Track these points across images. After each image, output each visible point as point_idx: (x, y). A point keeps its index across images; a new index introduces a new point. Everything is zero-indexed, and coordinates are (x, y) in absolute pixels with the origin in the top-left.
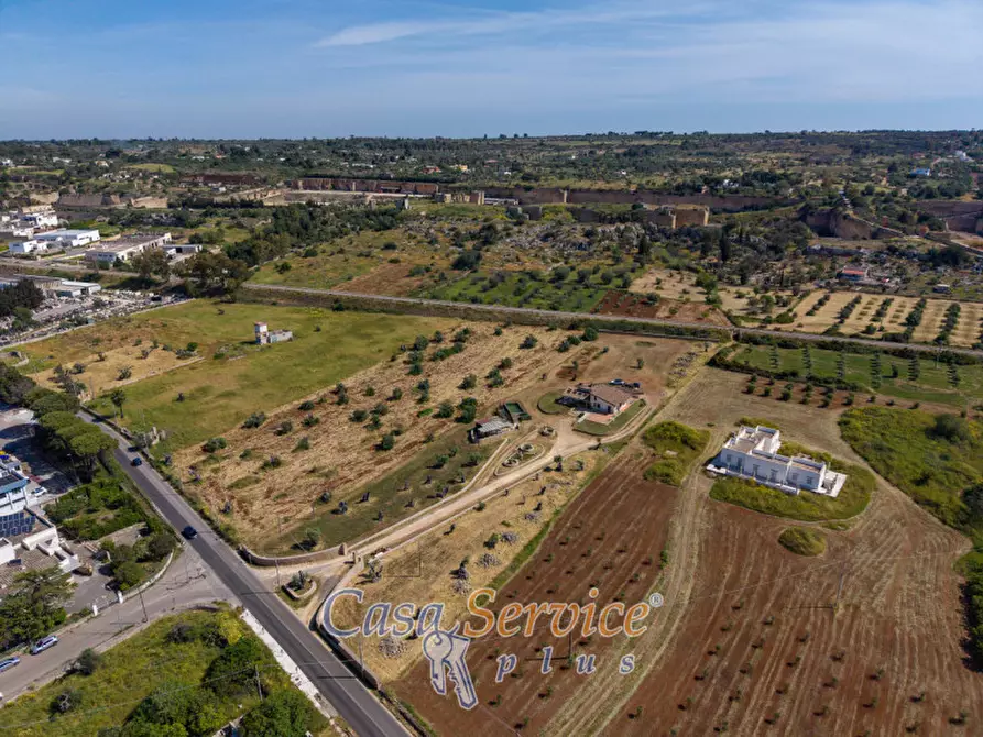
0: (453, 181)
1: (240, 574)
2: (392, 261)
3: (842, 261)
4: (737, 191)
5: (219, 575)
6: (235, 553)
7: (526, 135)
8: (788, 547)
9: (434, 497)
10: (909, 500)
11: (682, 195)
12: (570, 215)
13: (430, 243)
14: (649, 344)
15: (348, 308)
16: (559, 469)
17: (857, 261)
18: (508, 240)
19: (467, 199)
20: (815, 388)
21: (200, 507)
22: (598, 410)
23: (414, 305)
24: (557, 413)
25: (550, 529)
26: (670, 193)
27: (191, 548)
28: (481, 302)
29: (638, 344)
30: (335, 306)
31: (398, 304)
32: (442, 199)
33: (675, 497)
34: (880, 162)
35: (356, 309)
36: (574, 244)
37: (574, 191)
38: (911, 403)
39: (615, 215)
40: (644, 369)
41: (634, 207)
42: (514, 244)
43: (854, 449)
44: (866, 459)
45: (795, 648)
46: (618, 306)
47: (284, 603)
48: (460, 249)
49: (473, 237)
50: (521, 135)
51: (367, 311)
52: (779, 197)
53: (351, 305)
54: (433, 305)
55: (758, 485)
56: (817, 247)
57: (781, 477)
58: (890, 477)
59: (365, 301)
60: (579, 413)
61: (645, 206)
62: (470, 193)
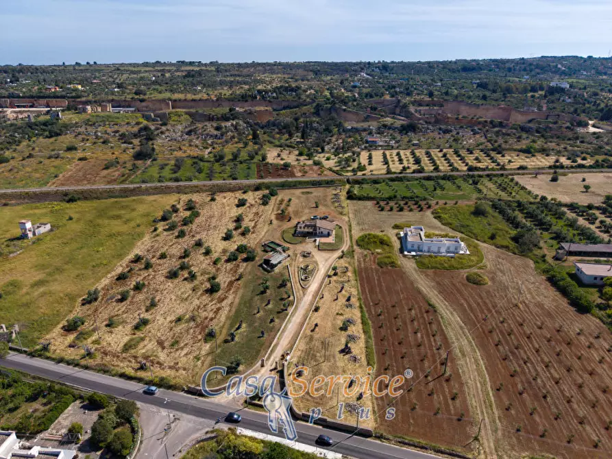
0: (79, 97)
1: (203, 406)
2: (80, 159)
3: (364, 134)
4: (277, 98)
5: (188, 413)
6: (182, 393)
7: (95, 63)
8: (474, 283)
9: (282, 312)
10: (493, 247)
11: (246, 101)
12: (188, 117)
13: (104, 143)
14: (308, 193)
15: (79, 199)
16: (335, 274)
17: (370, 133)
18: (163, 136)
19: (99, 110)
20: (409, 202)
21: (114, 372)
22: (322, 235)
23: (134, 189)
24: (301, 242)
25: (365, 309)
26: (239, 101)
27: (143, 404)
28: (181, 180)
29: (303, 193)
30: (67, 198)
31: (121, 190)
32: (84, 110)
33: (404, 273)
34: (332, 79)
35: (86, 198)
36: (211, 136)
37: (175, 101)
38: (454, 202)
39: (219, 116)
40: (320, 207)
41: (231, 110)
42: (168, 139)
43: (453, 229)
44: (462, 233)
45: (523, 329)
46: (270, 173)
47: (257, 412)
48: (131, 145)
49: (135, 136)
50: (92, 63)
51: (97, 198)
52: (301, 100)
53: (81, 196)
54: (151, 187)
55: (436, 257)
56: (350, 127)
57: (443, 250)
58: (479, 239)
59: (91, 191)
60: (313, 239)
61: (237, 109)
62: (100, 105)
